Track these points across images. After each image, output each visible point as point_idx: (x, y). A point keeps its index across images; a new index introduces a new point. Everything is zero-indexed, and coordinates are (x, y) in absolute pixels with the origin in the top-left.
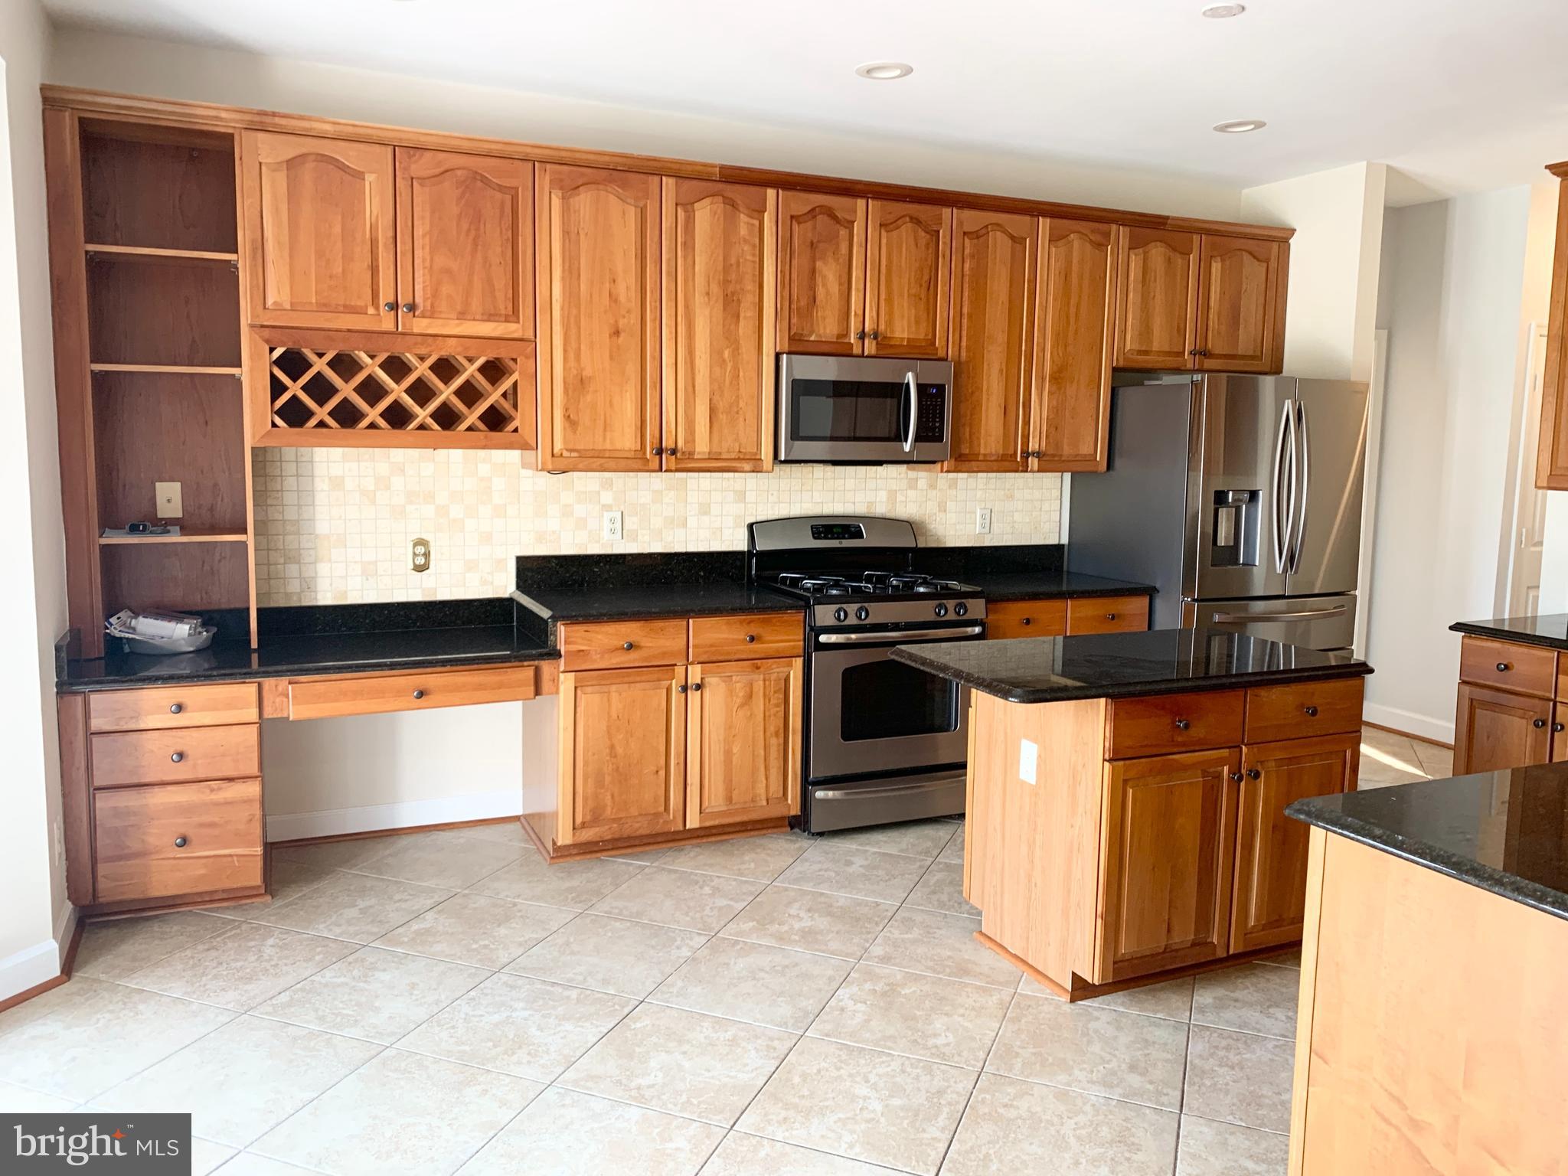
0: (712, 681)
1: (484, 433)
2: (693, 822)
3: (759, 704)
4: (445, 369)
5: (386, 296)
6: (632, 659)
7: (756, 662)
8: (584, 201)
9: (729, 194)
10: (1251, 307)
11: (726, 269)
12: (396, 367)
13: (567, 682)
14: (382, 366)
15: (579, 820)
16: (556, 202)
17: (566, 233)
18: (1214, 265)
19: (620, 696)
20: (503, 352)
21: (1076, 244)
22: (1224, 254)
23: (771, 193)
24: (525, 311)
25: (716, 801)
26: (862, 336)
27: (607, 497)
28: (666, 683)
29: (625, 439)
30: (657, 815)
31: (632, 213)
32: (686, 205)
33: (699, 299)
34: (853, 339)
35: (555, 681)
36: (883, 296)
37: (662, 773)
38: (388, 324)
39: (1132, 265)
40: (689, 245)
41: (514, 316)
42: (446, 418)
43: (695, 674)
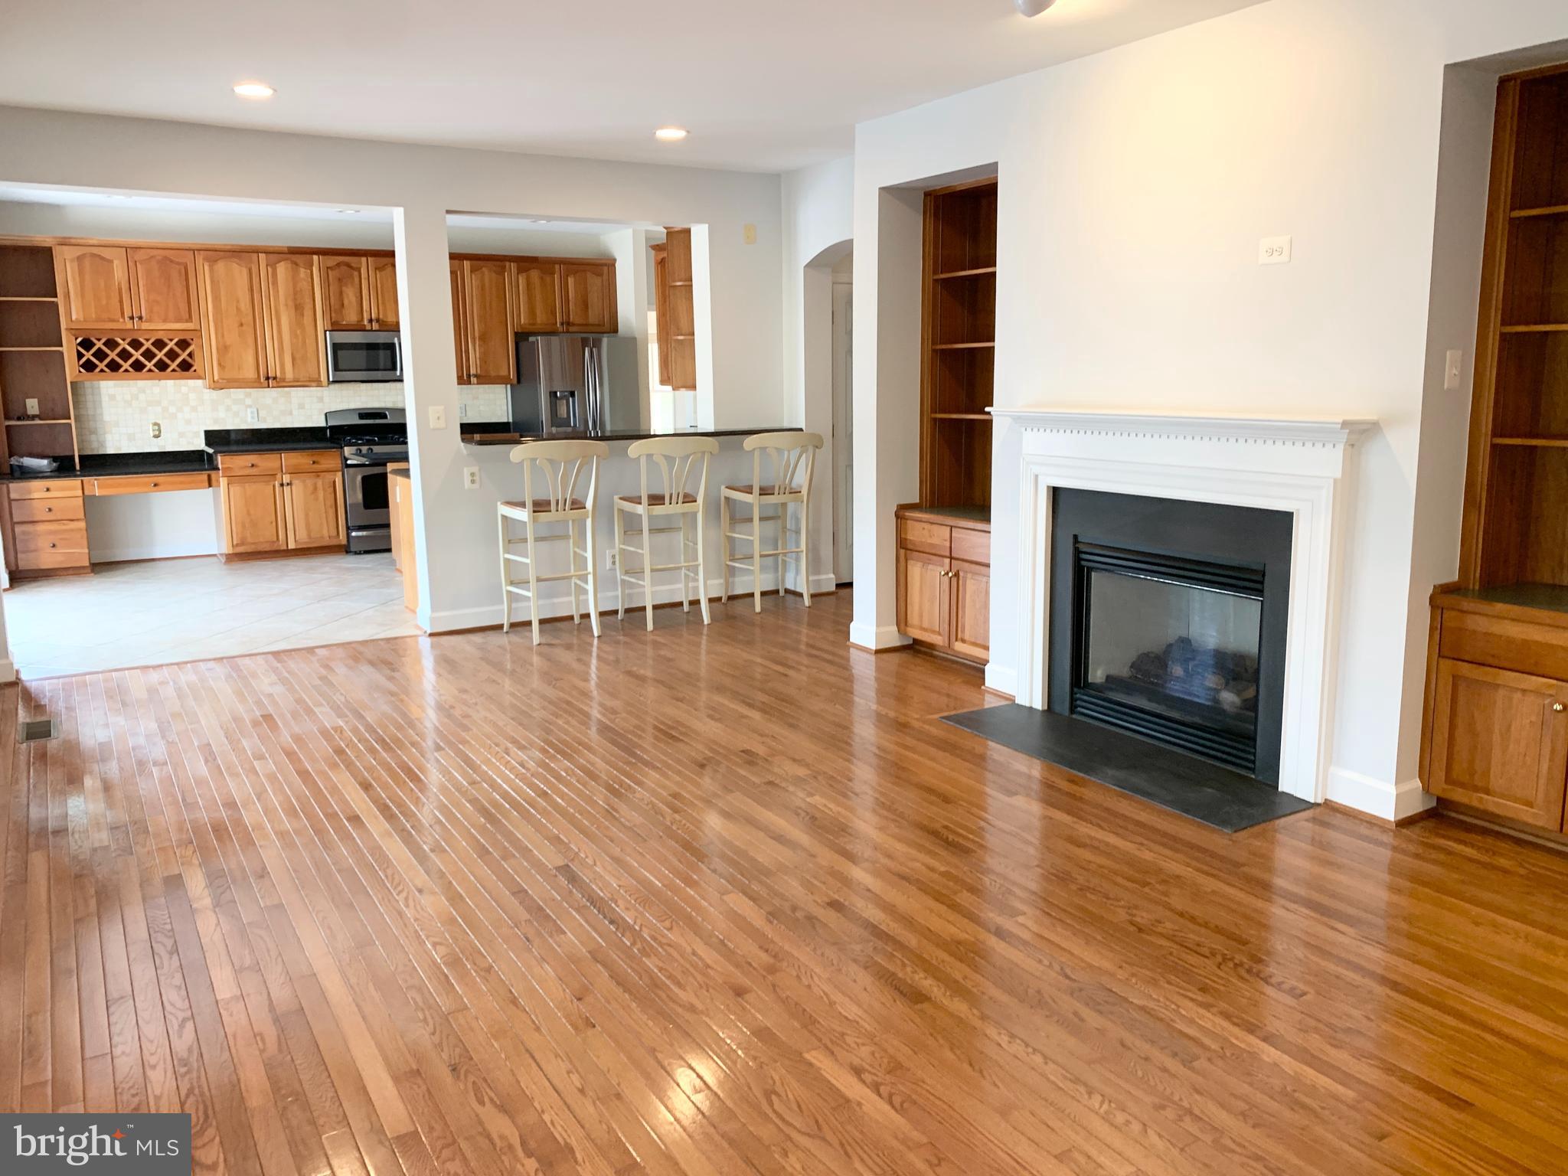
0: (296, 482)
1: (180, 373)
2: (292, 546)
3: (321, 494)
4: (159, 344)
5: (127, 314)
6: (254, 471)
7: (317, 474)
8: (220, 266)
9: (294, 259)
10: (594, 298)
11: (295, 293)
12: (136, 344)
13: (223, 481)
14: (129, 344)
15: (235, 543)
16: (206, 268)
17: (212, 282)
18: (569, 279)
19: (251, 488)
20: (187, 336)
21: (486, 273)
22: (575, 273)
23: (315, 257)
24: (195, 316)
25: (302, 535)
26: (371, 321)
27: (248, 401)
28: (272, 483)
29: (251, 374)
30: (274, 542)
31: (245, 271)
32: (272, 265)
33: (282, 308)
34: (366, 322)
35: (218, 481)
36: (380, 302)
37: (274, 524)
38: (129, 325)
39: (520, 281)
40: (275, 283)
41: (190, 319)
42: (162, 366)
43: (286, 479)
